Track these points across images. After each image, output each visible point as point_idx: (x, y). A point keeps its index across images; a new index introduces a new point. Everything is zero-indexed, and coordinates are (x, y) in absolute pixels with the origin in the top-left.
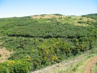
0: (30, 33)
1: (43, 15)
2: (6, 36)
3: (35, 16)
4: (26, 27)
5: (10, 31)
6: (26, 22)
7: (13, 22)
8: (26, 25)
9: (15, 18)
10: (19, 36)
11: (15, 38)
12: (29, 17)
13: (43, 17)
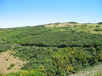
1: (57, 24)
2: (19, 46)
3: (49, 24)
5: (23, 40)
6: (39, 31)
7: (26, 31)
8: (40, 34)
9: (28, 28)
10: (33, 45)
11: (28, 47)
12: (42, 26)
13: (56, 26)
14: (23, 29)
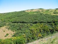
0: (25, 21)
1: (32, 10)
3: (28, 10)
4: (22, 17)
10: (18, 22)
11: (16, 24)
13: (32, 11)
14: (12, 13)
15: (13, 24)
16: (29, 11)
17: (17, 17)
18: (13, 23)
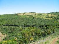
1: (24, 13)
3: (20, 13)
4: (14, 20)
10: (10, 25)
11: (7, 27)
15: (5, 27)
16: (22, 14)
17: (8, 20)
18: (4, 25)
